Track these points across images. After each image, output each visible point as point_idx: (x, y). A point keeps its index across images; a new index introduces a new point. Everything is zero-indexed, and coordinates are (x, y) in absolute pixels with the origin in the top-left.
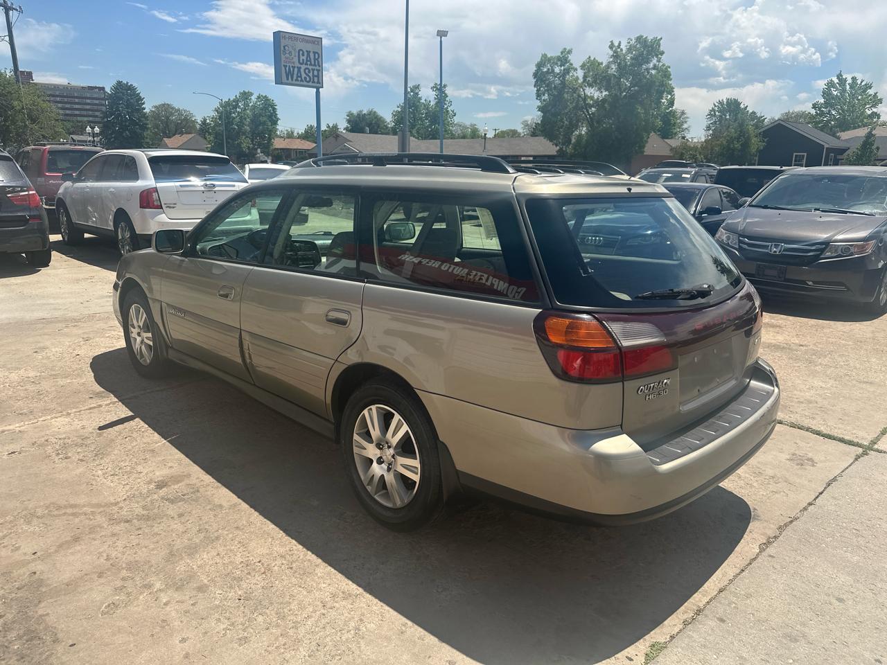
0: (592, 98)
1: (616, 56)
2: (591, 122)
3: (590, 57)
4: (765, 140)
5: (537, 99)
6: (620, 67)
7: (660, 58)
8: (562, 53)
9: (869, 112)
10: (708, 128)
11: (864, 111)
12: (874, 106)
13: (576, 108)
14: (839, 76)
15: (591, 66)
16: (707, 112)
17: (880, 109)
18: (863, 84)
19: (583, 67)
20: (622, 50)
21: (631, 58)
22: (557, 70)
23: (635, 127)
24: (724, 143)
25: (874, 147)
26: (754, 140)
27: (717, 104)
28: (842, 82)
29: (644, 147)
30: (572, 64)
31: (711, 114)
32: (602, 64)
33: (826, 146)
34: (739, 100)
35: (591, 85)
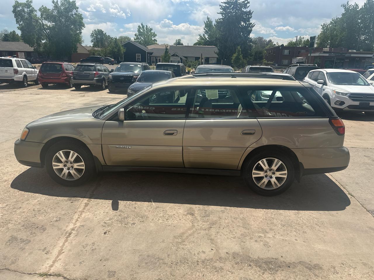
0: (46, 25)
1: (56, 6)
2: (48, 37)
3: (43, 6)
4: (126, 48)
5: (17, 23)
6: (58, 12)
7: (77, 10)
8: (27, 2)
9: (153, 39)
10: (92, 41)
11: (152, 39)
12: (154, 37)
13: (40, 29)
14: (142, 24)
15: (44, 10)
16: (90, 35)
17: (156, 38)
18: (150, 28)
19: (40, 10)
20: (58, 4)
21: (64, 9)
22: (26, 10)
23: (71, 40)
24: (111, 49)
25: (169, 53)
26: (122, 48)
27: (94, 31)
28: (143, 27)
29: (77, 49)
30: (34, 8)
31: (92, 35)
32: (50, 9)
33: (147, 51)
34: (102, 30)
35: (45, 19)
